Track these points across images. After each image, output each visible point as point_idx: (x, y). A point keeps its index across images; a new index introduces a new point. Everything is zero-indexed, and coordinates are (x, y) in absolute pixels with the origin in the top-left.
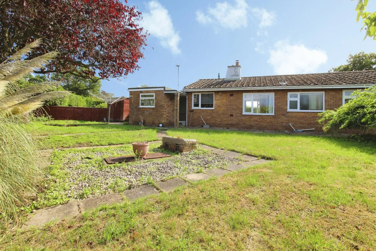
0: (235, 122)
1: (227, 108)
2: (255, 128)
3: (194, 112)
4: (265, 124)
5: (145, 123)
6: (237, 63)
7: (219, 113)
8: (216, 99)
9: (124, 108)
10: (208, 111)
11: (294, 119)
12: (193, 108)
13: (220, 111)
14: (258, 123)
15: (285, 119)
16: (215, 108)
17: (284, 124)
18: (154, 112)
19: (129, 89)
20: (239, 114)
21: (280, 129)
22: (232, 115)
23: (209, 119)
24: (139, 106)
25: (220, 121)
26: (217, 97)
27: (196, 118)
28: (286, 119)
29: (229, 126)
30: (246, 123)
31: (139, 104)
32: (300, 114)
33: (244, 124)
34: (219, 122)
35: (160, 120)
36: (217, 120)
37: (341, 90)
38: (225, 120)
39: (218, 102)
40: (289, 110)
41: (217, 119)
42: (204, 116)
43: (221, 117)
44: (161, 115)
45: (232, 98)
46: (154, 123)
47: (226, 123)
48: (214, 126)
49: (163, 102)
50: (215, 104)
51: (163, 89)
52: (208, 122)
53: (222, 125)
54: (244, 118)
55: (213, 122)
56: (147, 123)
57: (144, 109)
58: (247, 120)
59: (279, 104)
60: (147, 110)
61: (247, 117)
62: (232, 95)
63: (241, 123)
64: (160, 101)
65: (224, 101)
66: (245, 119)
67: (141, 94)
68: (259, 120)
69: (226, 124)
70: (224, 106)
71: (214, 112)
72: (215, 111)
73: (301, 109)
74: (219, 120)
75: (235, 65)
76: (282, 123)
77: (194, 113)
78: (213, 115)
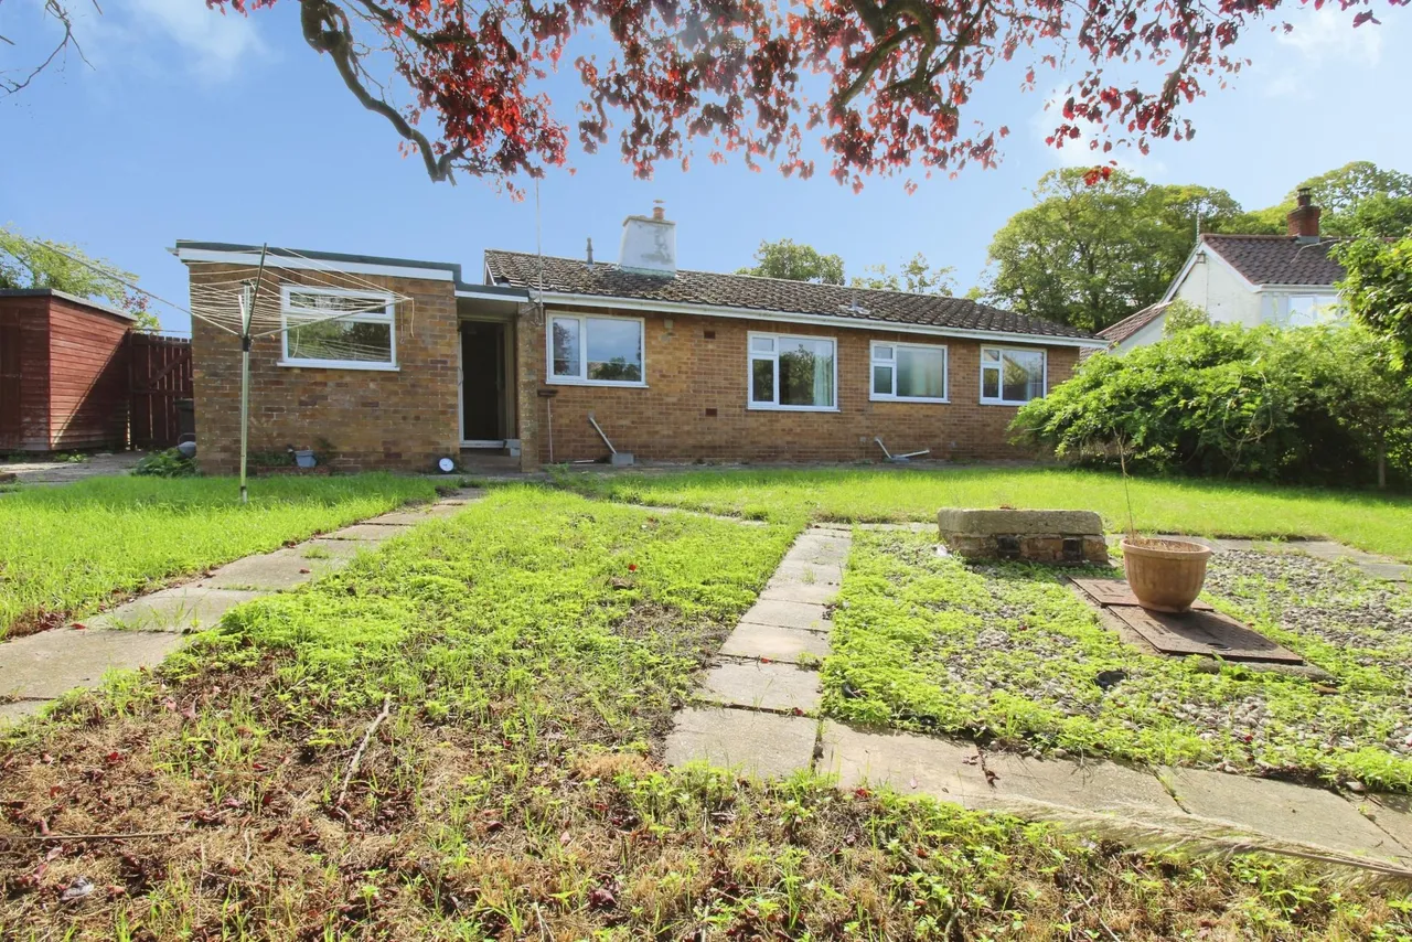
0: (725, 437)
1: (695, 382)
2: (787, 456)
3: (559, 396)
4: (815, 442)
5: (334, 455)
6: (659, 212)
7: (667, 404)
8: (654, 347)
9: (56, 365)
10: (621, 393)
11: (887, 423)
12: (553, 379)
13: (667, 395)
14: (796, 439)
15: (865, 423)
16: (647, 383)
17: (863, 439)
18: (396, 393)
19: (181, 245)
20: (738, 410)
21: (854, 455)
22: (712, 413)
23: (629, 428)
24: (279, 356)
25: (669, 436)
26: (656, 338)
27: (567, 426)
28: (867, 423)
29: (704, 452)
30: (761, 438)
31: (280, 348)
32: (899, 407)
33: (752, 443)
34: (665, 440)
35: (437, 439)
36: (657, 432)
37: (978, 342)
38: (688, 433)
39: (661, 357)
40: (874, 396)
41: (658, 428)
42: (606, 418)
43: (672, 418)
44: (444, 413)
45: (710, 347)
46: (398, 455)
47: (691, 442)
48: (648, 457)
49: (450, 345)
50: (647, 365)
51: (448, 276)
52: (622, 440)
53: (675, 452)
54: (751, 422)
55: (644, 438)
56: (345, 455)
57: (319, 378)
58: (763, 429)
59: (849, 376)
60: (338, 385)
61: (762, 420)
62: (710, 335)
63: (743, 442)
64: (429, 340)
65: (684, 355)
66: (755, 425)
67: (286, 289)
68: (798, 430)
69: (694, 447)
70: (684, 376)
71: (647, 399)
72: (649, 394)
73: (899, 394)
74: (666, 433)
75: (650, 215)
76: (858, 436)
77: (559, 401)
78: (641, 413)
